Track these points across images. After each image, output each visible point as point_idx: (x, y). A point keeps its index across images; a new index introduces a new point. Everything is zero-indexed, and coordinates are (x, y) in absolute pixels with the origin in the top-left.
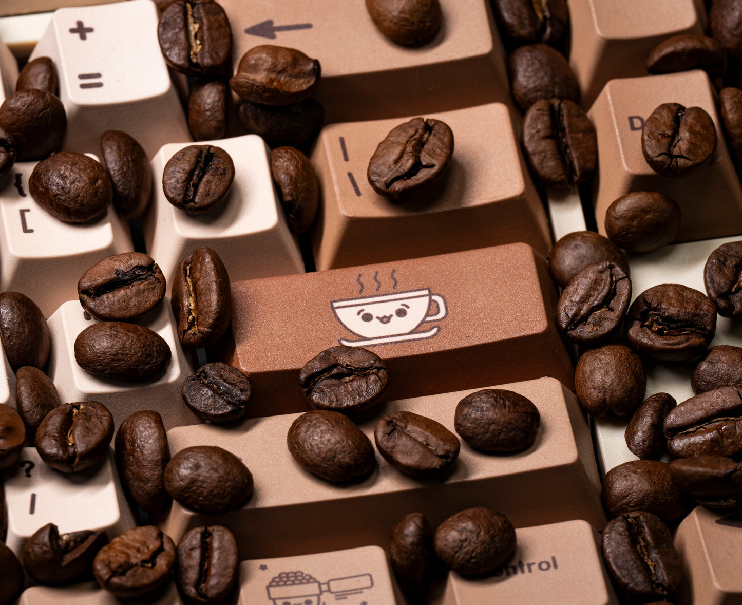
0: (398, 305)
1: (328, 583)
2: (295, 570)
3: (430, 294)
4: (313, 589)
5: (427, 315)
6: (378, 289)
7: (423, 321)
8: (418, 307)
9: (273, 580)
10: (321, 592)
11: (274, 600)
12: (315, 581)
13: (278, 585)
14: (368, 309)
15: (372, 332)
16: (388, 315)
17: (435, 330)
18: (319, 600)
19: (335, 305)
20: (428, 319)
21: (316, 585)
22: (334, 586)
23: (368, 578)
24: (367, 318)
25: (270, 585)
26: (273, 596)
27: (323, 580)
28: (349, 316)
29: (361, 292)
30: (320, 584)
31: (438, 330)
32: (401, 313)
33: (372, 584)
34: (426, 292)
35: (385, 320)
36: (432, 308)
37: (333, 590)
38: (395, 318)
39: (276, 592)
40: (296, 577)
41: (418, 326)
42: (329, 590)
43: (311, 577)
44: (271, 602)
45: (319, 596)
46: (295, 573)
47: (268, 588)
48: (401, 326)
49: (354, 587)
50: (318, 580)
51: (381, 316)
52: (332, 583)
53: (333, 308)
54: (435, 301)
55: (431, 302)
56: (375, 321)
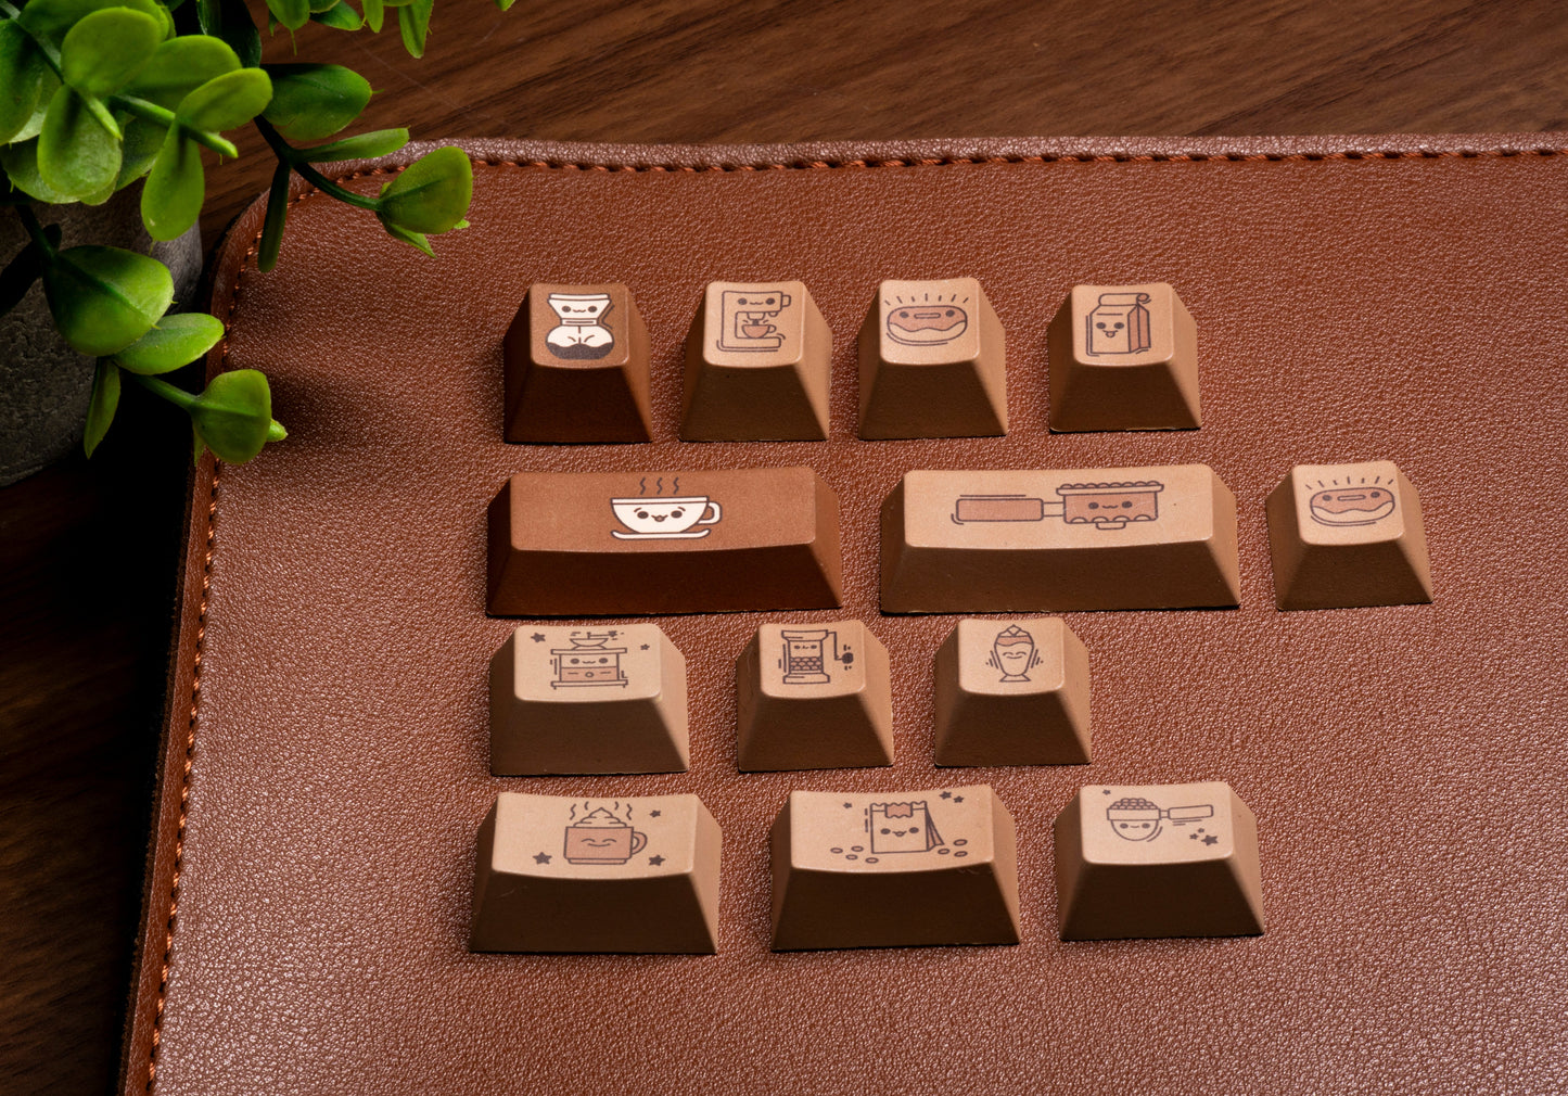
0: (675, 508)
1: (1168, 811)
2: (1137, 797)
3: (708, 502)
4: (1154, 814)
5: (701, 518)
6: (659, 492)
7: (697, 524)
8: (694, 511)
9: (1114, 805)
10: (1160, 818)
11: (1112, 821)
12: (1157, 808)
13: (1118, 808)
14: (644, 508)
15: (646, 527)
16: (663, 515)
17: (707, 532)
18: (1157, 825)
19: (614, 501)
20: (701, 522)
21: (1157, 811)
22: (1174, 814)
23: (1209, 808)
24: (643, 515)
25: (1111, 808)
26: (1111, 818)
27: (1163, 807)
28: (626, 512)
29: (643, 493)
30: (1160, 811)
31: (708, 534)
32: (676, 514)
33: (1212, 815)
34: (705, 499)
35: (660, 519)
36: (708, 513)
37: (1172, 817)
38: (670, 518)
39: (1114, 814)
40: (1138, 804)
41: (691, 527)
42: (1169, 817)
43: (1153, 805)
44: (1109, 823)
45: (1157, 821)
46: (1138, 800)
47: (1108, 810)
48: (673, 527)
49: (1196, 815)
50: (1159, 806)
51: (656, 515)
52: (1171, 811)
53: (612, 504)
54: (711, 508)
55: (707, 506)
56: (650, 519)
